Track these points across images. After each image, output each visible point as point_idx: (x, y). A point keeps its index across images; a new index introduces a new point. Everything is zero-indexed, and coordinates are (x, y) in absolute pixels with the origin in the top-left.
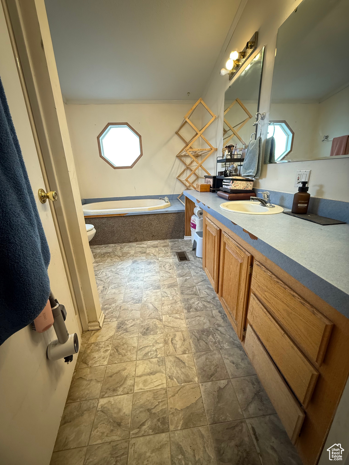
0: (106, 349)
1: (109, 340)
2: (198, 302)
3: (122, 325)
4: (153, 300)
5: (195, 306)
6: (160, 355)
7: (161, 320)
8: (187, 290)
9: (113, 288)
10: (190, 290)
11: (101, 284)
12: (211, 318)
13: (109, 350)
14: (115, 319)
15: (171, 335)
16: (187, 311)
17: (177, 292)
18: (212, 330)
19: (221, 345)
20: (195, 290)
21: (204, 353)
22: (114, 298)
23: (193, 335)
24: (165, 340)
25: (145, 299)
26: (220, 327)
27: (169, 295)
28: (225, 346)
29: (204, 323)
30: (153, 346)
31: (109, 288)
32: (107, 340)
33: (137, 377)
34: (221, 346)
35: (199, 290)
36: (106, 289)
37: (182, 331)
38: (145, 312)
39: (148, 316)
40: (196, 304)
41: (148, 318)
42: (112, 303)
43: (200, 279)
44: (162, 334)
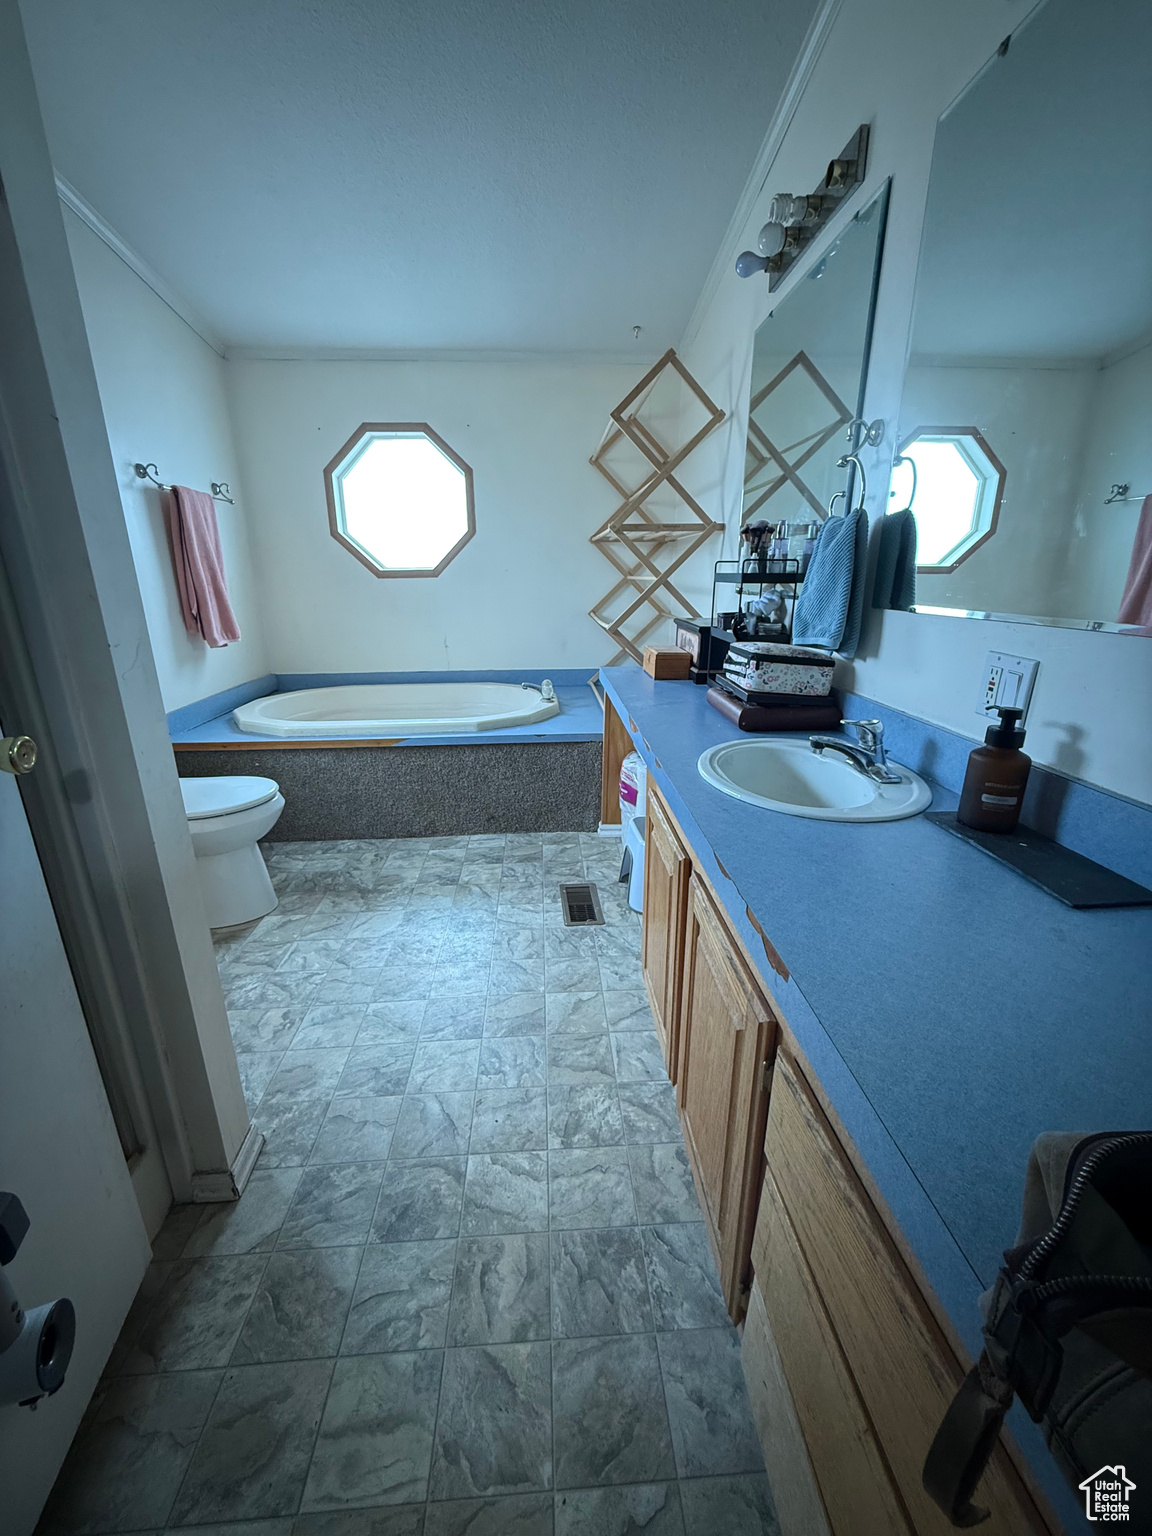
0: (237, 1292)
1: (257, 1250)
2: (606, 1104)
3: (317, 1187)
4: (446, 1087)
5: (591, 1121)
6: (428, 1337)
7: (459, 1176)
8: (576, 1049)
9: (316, 1021)
10: (587, 1051)
11: (281, 1001)
12: (642, 1181)
13: (250, 1296)
14: (296, 1160)
15: (487, 1248)
16: (562, 1142)
17: (536, 1056)
18: (639, 1236)
19: (666, 1312)
20: (602, 1051)
21: (593, 1342)
22: (310, 1067)
23: (566, 1254)
24: (458, 1271)
25: (419, 1078)
26: (671, 1226)
27: (507, 1068)
28: (678, 1319)
29: (616, 1203)
30: (412, 1292)
31: (302, 1019)
32: (248, 1253)
33: (326, 1436)
34: (663, 1316)
35: (618, 1052)
36: (292, 1023)
37: (528, 1233)
38: (409, 1137)
39: (415, 1153)
40: (599, 1114)
41: (414, 1161)
42: (302, 1086)
43: (628, 1004)
44: (453, 1241)
